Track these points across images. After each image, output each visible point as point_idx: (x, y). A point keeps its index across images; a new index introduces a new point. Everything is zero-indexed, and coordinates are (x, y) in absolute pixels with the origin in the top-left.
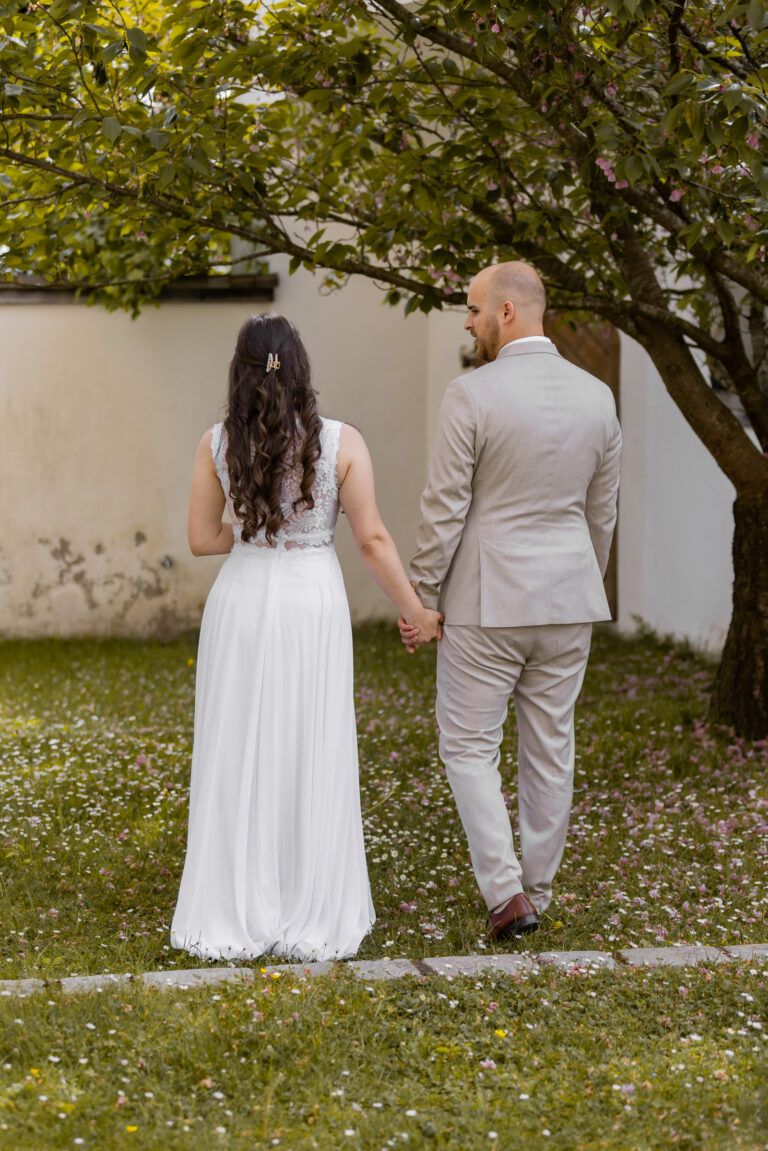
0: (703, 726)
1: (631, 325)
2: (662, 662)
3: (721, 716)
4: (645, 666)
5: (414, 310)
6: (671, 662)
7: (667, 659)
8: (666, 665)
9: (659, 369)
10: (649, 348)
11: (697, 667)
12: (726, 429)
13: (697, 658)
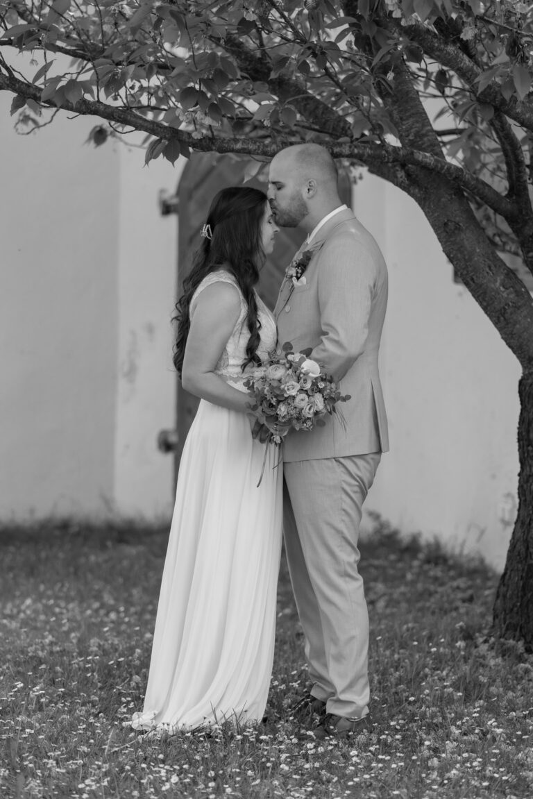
0: (486, 641)
1: (401, 174)
2: (411, 567)
3: (507, 629)
4: (391, 572)
5: (156, 157)
6: (421, 567)
7: (416, 563)
8: (415, 570)
9: (433, 226)
10: (422, 202)
11: (452, 573)
12: (512, 296)
13: (451, 562)
